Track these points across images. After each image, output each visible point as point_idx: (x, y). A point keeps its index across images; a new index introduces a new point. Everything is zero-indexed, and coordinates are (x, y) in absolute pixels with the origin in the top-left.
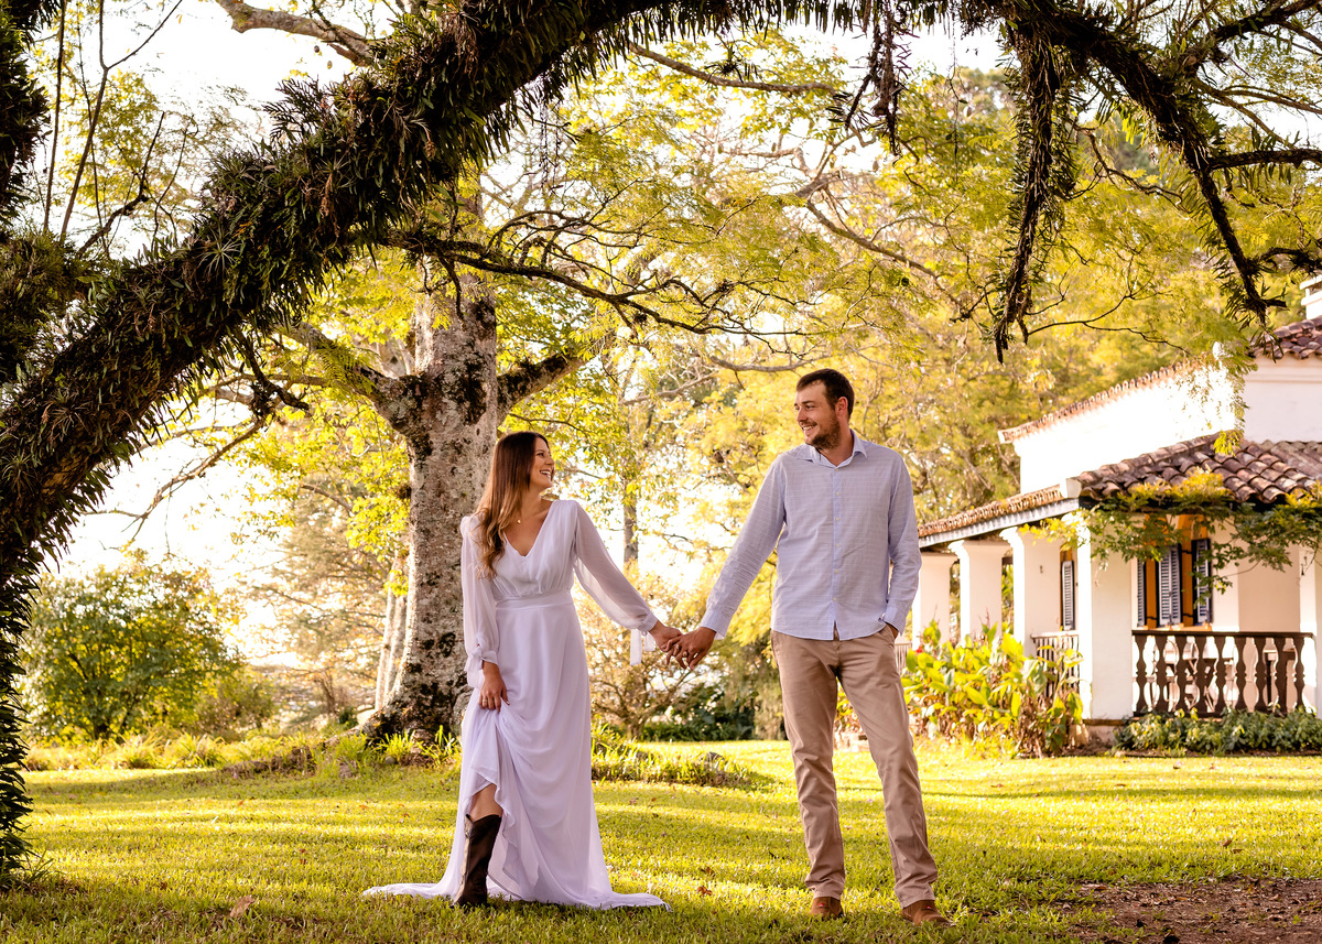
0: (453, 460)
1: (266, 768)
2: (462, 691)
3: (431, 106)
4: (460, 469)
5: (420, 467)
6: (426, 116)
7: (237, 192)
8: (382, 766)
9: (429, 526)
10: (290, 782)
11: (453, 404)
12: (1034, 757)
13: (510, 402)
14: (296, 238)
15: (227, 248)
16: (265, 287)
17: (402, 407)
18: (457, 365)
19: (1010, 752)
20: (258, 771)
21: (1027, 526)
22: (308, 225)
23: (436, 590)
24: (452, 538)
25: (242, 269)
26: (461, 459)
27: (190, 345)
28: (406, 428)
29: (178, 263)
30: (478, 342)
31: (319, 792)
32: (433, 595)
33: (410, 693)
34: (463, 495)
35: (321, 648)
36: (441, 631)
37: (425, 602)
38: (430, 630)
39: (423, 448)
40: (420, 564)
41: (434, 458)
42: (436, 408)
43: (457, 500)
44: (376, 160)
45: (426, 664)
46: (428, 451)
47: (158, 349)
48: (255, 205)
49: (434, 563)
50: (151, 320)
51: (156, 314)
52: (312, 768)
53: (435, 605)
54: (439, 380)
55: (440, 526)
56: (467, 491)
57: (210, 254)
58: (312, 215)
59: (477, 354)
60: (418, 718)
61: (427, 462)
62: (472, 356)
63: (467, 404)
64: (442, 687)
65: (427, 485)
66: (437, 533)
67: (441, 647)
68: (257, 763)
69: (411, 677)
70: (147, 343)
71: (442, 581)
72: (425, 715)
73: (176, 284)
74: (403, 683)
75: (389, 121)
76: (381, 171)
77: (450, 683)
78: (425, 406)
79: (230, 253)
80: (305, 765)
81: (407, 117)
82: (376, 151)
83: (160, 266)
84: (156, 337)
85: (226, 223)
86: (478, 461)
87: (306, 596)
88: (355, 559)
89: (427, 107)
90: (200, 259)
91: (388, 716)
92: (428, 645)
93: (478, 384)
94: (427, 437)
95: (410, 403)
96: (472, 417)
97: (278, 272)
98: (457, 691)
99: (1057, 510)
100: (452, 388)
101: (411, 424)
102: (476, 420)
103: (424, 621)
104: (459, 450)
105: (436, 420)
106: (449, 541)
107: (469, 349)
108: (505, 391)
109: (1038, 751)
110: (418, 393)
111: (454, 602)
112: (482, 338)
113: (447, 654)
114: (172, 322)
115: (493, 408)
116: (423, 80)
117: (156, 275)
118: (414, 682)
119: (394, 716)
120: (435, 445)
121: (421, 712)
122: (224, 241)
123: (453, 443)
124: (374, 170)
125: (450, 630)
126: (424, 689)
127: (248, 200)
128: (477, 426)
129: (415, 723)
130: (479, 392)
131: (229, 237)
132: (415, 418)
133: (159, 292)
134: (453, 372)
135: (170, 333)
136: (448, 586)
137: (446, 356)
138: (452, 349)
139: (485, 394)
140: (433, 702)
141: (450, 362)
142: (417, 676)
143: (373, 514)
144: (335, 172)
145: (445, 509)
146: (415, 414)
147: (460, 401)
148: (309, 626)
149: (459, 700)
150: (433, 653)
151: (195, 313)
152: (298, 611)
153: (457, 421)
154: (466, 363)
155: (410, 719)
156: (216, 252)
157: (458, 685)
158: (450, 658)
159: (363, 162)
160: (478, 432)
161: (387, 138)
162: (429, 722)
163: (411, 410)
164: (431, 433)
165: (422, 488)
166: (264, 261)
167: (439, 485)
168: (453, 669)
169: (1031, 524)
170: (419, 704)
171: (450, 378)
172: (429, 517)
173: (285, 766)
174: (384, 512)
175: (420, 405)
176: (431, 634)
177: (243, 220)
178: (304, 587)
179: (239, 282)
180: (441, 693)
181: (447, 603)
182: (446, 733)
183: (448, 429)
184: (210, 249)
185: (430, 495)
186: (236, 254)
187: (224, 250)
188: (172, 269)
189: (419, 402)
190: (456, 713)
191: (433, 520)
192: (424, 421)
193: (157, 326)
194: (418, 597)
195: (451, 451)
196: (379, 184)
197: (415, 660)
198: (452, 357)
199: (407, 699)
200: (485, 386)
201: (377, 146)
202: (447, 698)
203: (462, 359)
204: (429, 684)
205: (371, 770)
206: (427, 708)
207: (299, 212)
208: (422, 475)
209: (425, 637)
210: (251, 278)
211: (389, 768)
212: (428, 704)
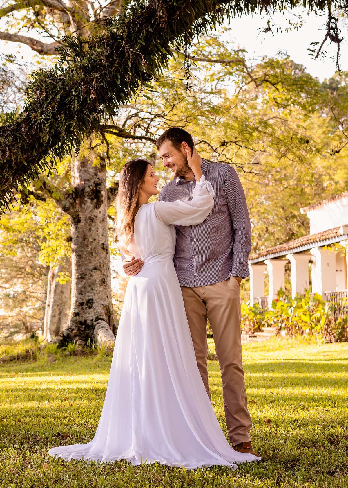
0: (90, 225)
1: (15, 359)
2: (98, 323)
3: (144, 44)
4: (93, 229)
5: (76, 228)
6: (142, 48)
7: (46, 89)
8: (66, 356)
9: (80, 253)
10: (25, 365)
11: (89, 201)
12: (331, 342)
13: (112, 199)
14: (77, 111)
15: (43, 116)
16: (63, 134)
17: (67, 203)
18: (90, 184)
19: (321, 341)
20: (11, 360)
21: (326, 247)
22: (83, 104)
23: (84, 281)
24: (90, 258)
25: (51, 127)
26: (93, 224)
27: (26, 164)
28: (69, 211)
29: (19, 125)
30: (99, 173)
31: (42, 369)
32: (83, 283)
33: (75, 325)
34: (95, 240)
35: (15, 307)
36: (87, 298)
37: (80, 286)
38: (82, 298)
39: (77, 220)
40: (77, 270)
41: (82, 224)
42: (82, 202)
43: (92, 242)
44: (116, 71)
45: (81, 312)
46: (79, 221)
47: (10, 167)
48: (57, 95)
49: (83, 269)
50: (8, 152)
51: (9, 149)
52: (35, 358)
53: (84, 287)
54: (83, 190)
55: (85, 253)
56: (96, 238)
57: (35, 119)
58: (85, 99)
59: (99, 178)
60: (78, 336)
61: (79, 226)
62: (96, 180)
63: (95, 200)
64: (89, 322)
65: (79, 236)
66: (84, 256)
67: (87, 305)
68: (10, 357)
69: (75, 318)
70: (5, 164)
71: (87, 277)
72: (81, 334)
73: (18, 135)
74: (71, 321)
75: (123, 52)
76: (119, 77)
77: (92, 320)
78: (77, 202)
79: (44, 119)
80: (32, 357)
81: (132, 50)
82: (116, 67)
83: (10, 126)
84: (10, 161)
85: (42, 105)
86: (100, 225)
87: (7, 285)
88: (27, 270)
89: (141, 44)
90: (30, 122)
91: (65, 335)
92: (82, 304)
93: (99, 192)
94: (78, 215)
95: (71, 201)
96: (97, 206)
97: (69, 127)
98: (95, 323)
99: (337, 240)
100: (89, 194)
101: (72, 210)
102: (99, 207)
103: (80, 294)
104: (92, 220)
105: (82, 208)
106: (89, 260)
107: (95, 177)
108: (110, 194)
109: (333, 340)
110: (74, 196)
111: (92, 286)
112: (101, 172)
113: (90, 308)
114: (17, 153)
115: (105, 202)
116: (139, 31)
117: (8, 131)
118: (76, 320)
119: (68, 335)
120: (82, 218)
121: (80, 333)
122: (42, 113)
123: (90, 218)
124: (115, 77)
125: (91, 298)
126: (81, 323)
127: (52, 93)
128: (99, 210)
129: (77, 338)
130: (100, 195)
131: (44, 111)
132: (73, 207)
133: (10, 139)
134: (89, 187)
135: (16, 159)
136: (89, 279)
137: (85, 180)
138: (88, 177)
139: (102, 196)
140: (85, 328)
141: (87, 182)
142: (78, 318)
143: (50, 249)
144: (97, 77)
145: (87, 246)
146: (73, 205)
147: (92, 199)
148: (10, 298)
149: (96, 327)
150: (84, 307)
151: (27, 149)
152: (4, 292)
153: (91, 208)
154: (94, 183)
155: (75, 336)
156: (38, 118)
157: (96, 321)
158: (91, 310)
159: (110, 72)
160: (100, 212)
161: (121, 60)
162: (84, 337)
163: (72, 204)
164: (80, 213)
165: (77, 237)
166: (62, 122)
167: (84, 235)
168: (93, 314)
169: (328, 246)
170: (79, 329)
171: (87, 189)
172: (80, 250)
173: (23, 358)
174: (55, 248)
175: (75, 202)
176: (83, 299)
177: (50, 103)
178: (7, 282)
179: (50, 133)
180: (88, 325)
181: (89, 286)
182: (91, 341)
183: (88, 211)
184: (35, 117)
185: (80, 240)
186: (48, 119)
187: (41, 118)
188: (15, 128)
189: (75, 200)
190: (95, 333)
191: (82, 251)
192: (77, 208)
193: (10, 155)
194: (77, 284)
195: (89, 221)
196: (118, 83)
197: (77, 311)
198: (88, 180)
199: (73, 327)
200: (103, 193)
201: (116, 65)
202: (91, 326)
203: (93, 181)
204: (83, 321)
205: (61, 358)
206: (82, 331)
207: (79, 97)
208: (77, 232)
209: (81, 301)
210: (55, 131)
211: (68, 357)
212: (83, 329)
